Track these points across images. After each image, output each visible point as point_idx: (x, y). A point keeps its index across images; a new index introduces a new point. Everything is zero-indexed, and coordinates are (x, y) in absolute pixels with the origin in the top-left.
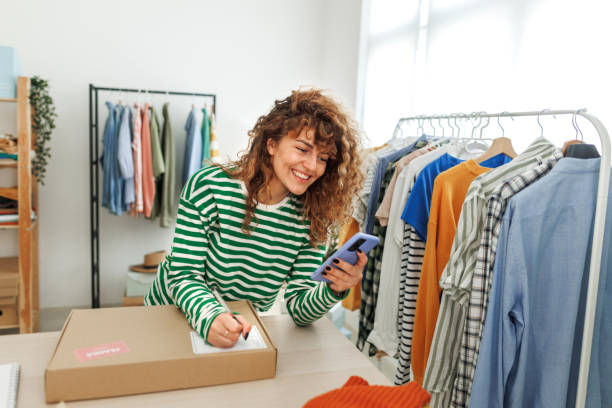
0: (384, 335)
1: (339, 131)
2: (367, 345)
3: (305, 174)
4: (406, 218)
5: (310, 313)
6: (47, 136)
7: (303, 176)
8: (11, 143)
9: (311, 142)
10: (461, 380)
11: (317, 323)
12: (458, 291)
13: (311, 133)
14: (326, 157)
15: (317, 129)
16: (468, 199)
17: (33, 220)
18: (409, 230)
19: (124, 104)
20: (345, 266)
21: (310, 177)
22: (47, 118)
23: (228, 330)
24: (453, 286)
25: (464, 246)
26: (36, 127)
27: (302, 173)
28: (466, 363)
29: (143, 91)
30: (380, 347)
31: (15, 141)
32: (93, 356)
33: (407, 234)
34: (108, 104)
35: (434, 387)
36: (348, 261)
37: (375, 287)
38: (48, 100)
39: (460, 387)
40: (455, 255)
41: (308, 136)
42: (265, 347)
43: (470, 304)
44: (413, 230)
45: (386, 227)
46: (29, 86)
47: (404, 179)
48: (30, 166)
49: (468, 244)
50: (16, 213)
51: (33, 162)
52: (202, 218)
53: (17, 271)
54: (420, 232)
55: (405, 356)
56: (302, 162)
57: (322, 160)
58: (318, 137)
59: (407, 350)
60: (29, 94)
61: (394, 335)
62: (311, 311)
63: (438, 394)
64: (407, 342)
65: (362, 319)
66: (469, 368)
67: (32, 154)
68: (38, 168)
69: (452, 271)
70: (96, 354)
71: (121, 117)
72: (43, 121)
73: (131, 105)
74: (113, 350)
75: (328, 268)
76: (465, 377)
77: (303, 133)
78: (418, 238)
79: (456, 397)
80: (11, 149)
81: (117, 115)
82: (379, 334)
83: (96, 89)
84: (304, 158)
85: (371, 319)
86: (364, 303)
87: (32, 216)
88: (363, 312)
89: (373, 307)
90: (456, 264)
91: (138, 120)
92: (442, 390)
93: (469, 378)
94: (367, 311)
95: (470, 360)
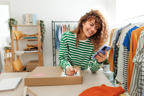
0: (120, 78)
1: (101, 21)
2: (116, 81)
3: (91, 32)
4: (124, 44)
5: (94, 69)
6: (44, 33)
7: (90, 32)
8: (36, 35)
9: (94, 23)
10: (140, 89)
11: (97, 72)
12: (138, 63)
13: (94, 21)
14: (97, 28)
15: (96, 19)
16: (140, 36)
17: (41, 52)
18: (125, 48)
19: (60, 25)
20: (101, 55)
21: (92, 33)
22: (44, 29)
23: (70, 71)
24: (137, 62)
25: (140, 50)
26: (42, 31)
27: (90, 31)
28: (141, 84)
29: (64, 22)
30: (119, 81)
31: (37, 34)
32: (37, 76)
33: (125, 49)
34: (56, 25)
35: (133, 91)
36: (102, 53)
37: (117, 64)
38: (44, 25)
39: (140, 91)
40: (137, 53)
41: (93, 21)
42: (80, 76)
43: (142, 67)
44: (126, 48)
45: (119, 48)
46: (40, 22)
47: (123, 34)
48: (40, 40)
49: (141, 49)
50: (38, 50)
51: (41, 39)
52: (65, 43)
53: (38, 63)
54: (128, 48)
55: (125, 83)
56: (91, 28)
57: (96, 29)
58: (96, 22)
59: (126, 81)
60: (39, 24)
61: (122, 78)
62: (94, 68)
63: (134, 94)
64: (126, 79)
65: (114, 73)
66: (142, 86)
67: (41, 37)
68: (42, 40)
69: (136, 58)
70: (37, 75)
71: (59, 28)
72: (43, 30)
73: (61, 25)
74: (42, 75)
75: (96, 55)
76: (141, 88)
77: (92, 20)
78: (128, 50)
79: (139, 94)
80: (36, 36)
81: (58, 27)
82: (118, 77)
83: (54, 22)
84: (91, 27)
85: (116, 73)
86: (115, 69)
87: (41, 51)
88: (114, 72)
89: (117, 70)
90: (137, 55)
91: (63, 28)
92: (135, 93)
93: (142, 89)
94: (115, 72)
95: (142, 83)
